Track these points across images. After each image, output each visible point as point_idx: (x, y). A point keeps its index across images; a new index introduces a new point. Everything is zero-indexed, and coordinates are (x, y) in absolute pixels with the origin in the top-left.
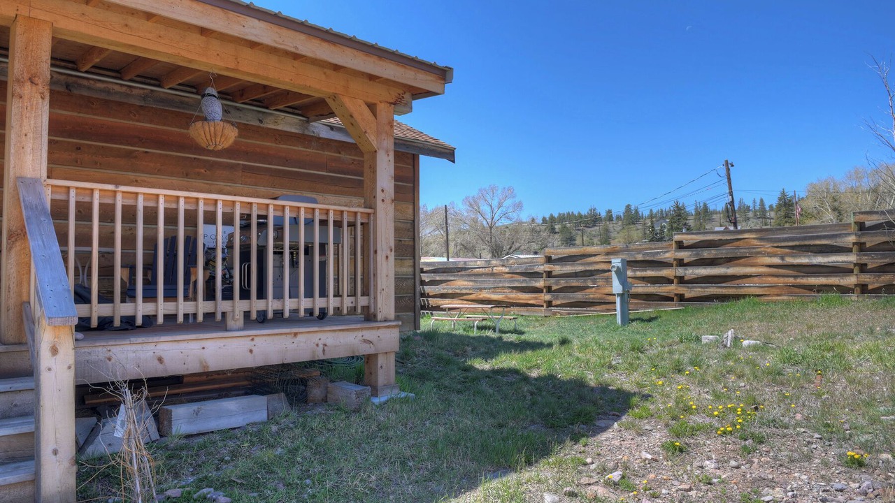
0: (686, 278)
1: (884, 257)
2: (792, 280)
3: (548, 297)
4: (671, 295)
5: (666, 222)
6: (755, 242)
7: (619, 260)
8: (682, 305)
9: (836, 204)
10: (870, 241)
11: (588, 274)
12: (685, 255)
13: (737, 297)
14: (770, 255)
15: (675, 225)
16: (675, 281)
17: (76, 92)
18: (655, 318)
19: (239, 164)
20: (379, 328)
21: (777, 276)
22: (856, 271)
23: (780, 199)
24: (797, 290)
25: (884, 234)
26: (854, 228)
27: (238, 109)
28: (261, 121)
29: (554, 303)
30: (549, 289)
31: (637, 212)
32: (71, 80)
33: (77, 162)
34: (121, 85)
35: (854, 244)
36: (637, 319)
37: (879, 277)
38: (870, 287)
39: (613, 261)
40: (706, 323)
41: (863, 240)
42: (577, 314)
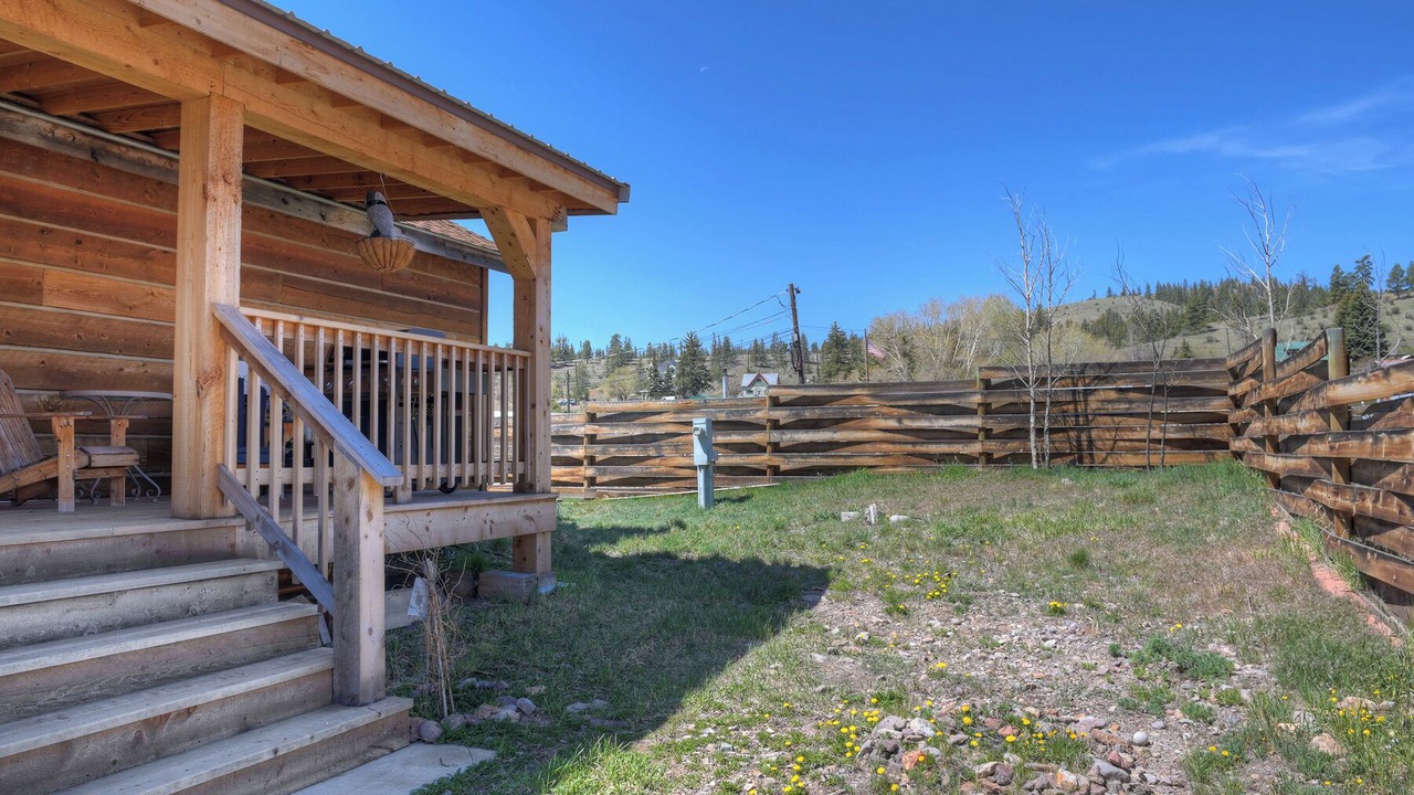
0: (782, 445)
1: (1011, 420)
2: (909, 448)
3: (590, 472)
4: (763, 467)
5: (675, 364)
6: (868, 400)
7: (704, 420)
8: (778, 481)
9: (908, 347)
10: (997, 401)
11: (649, 439)
12: (782, 415)
13: (846, 469)
14: (886, 416)
15: (688, 369)
16: (769, 448)
17: (103, 162)
18: (747, 498)
19: (279, 274)
20: (539, 501)
21: (893, 443)
22: (981, 437)
23: (831, 337)
24: (916, 460)
25: (1013, 394)
26: (979, 386)
27: (298, 199)
28: (323, 217)
29: (599, 480)
30: (592, 461)
31: (628, 346)
32: (98, 144)
33: (76, 262)
34: (159, 156)
35: (979, 404)
36: (725, 500)
37: (1006, 443)
38: (995, 456)
39: (695, 421)
40: (816, 502)
41: (989, 400)
42: (635, 495)
